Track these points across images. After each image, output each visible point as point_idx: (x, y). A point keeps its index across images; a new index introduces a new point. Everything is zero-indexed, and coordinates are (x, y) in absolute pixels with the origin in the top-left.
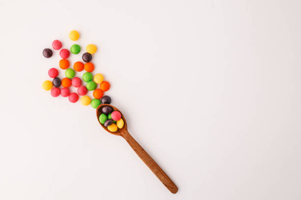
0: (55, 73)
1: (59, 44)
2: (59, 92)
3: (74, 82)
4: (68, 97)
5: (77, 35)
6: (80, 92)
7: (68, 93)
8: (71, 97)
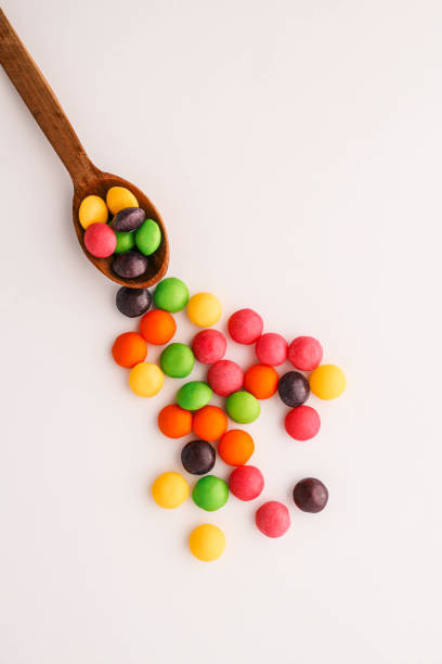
0: (297, 423)
1: (267, 520)
2: (292, 352)
3: (233, 379)
4: (264, 332)
5: (195, 541)
6: (217, 344)
7: (260, 343)
8: (251, 330)
